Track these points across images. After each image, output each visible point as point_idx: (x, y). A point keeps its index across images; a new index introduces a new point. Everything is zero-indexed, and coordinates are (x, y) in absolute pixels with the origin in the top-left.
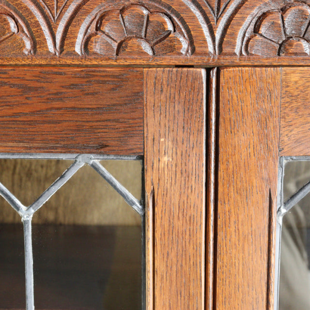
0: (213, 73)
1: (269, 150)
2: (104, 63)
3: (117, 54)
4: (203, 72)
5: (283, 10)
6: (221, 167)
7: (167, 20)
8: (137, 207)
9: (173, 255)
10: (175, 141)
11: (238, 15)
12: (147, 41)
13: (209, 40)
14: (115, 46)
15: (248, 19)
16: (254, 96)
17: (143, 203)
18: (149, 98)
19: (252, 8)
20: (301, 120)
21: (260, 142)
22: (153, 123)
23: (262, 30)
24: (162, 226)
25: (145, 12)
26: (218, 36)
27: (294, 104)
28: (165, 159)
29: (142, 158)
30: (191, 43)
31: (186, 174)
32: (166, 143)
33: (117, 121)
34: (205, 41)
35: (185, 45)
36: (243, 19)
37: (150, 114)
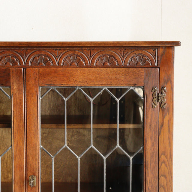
0: (25, 69)
1: (37, 85)
2: (2, 67)
3: (5, 65)
4: (23, 69)
5: (38, 57)
6: (27, 89)
7: (15, 58)
8: (10, 98)
9: (17, 108)
10: (17, 83)
11: (29, 58)
12: (11, 63)
13: (23, 62)
14: (4, 63)
15: (31, 58)
16: (33, 74)
17: (11, 97)
18: (11, 74)
19: (32, 56)
20: (43, 79)
21: (35, 83)
22: (12, 80)
23: (34, 61)
24: (15, 102)
25: (10, 57)
26: (25, 62)
27: (41, 76)
28: (15, 87)
29: (10, 87)
30: (20, 63)
31: (19, 90)
32: (15, 84)
33: (5, 79)
34: (23, 63)
35: (19, 63)
36: (30, 58)
37: (12, 78)
